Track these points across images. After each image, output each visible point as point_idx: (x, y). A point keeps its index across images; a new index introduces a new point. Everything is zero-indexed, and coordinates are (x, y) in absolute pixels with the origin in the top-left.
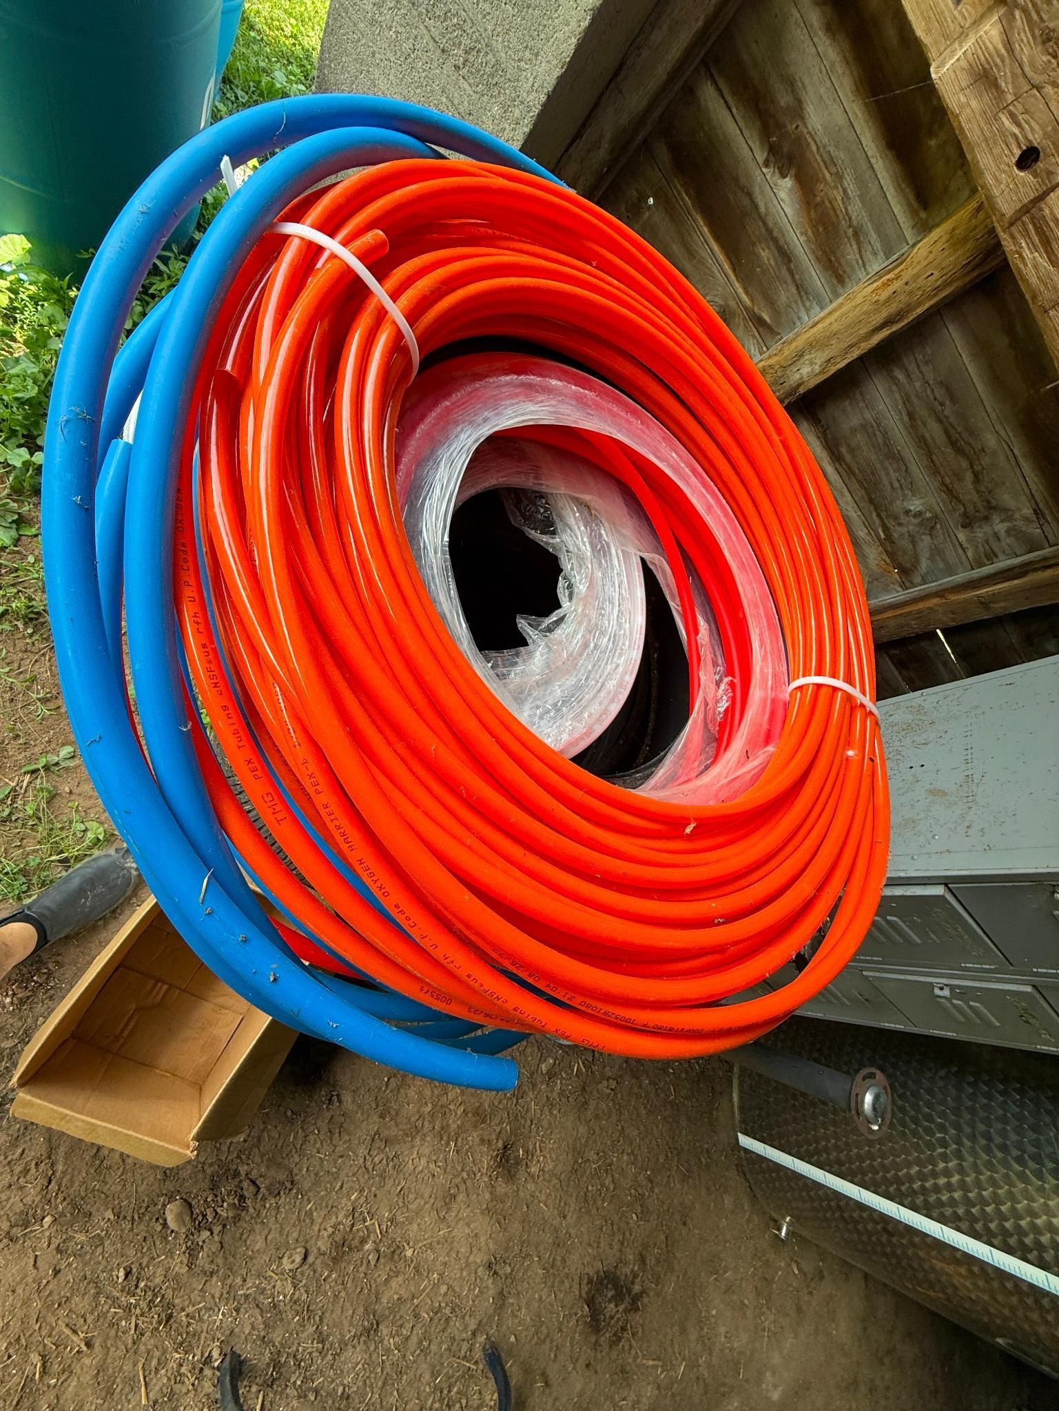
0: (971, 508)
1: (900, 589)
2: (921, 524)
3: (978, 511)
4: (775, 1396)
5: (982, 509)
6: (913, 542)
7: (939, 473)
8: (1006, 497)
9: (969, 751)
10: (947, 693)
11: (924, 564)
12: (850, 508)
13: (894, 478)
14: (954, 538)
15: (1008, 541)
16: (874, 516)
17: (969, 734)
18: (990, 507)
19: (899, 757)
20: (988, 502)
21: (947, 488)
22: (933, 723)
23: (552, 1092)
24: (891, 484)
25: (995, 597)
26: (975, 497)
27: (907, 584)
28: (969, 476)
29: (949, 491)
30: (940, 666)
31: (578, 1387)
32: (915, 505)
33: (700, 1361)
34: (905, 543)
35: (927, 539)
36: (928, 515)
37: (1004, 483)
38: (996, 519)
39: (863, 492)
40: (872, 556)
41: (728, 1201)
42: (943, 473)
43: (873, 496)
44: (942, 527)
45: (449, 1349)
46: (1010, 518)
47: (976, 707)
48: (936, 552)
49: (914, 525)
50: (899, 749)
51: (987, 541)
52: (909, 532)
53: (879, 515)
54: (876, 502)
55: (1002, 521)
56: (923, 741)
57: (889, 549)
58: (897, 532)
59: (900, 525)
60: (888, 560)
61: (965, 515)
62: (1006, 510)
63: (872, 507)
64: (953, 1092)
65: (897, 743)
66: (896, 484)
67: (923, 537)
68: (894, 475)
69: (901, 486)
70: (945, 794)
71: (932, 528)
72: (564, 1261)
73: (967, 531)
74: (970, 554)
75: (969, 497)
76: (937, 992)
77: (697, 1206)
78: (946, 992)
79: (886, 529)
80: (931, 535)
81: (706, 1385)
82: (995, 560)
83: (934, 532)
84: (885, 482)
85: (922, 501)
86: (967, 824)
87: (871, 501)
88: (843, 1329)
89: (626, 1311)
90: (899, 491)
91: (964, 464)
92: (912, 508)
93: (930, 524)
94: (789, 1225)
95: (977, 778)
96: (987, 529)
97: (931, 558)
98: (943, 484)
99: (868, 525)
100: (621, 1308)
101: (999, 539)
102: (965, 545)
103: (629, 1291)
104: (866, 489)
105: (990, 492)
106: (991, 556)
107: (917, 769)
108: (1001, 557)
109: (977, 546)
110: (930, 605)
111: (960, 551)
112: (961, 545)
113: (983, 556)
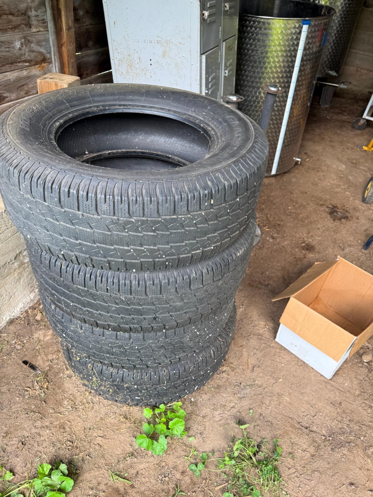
0: (24, 22)
1: (51, 65)
2: (26, 45)
3: (25, 20)
4: (344, 166)
5: (25, 18)
6: (33, 51)
7: (7, 29)
8: (22, 6)
9: (146, 41)
10: (114, 49)
11: (42, 50)
12: (13, 75)
13: (4, 49)
14: (34, 33)
15: (39, 12)
16: (18, 64)
17: (137, 41)
18: (25, 14)
19: (145, 70)
20: (22, 14)
21: (14, 28)
22: (129, 55)
23: (279, 237)
24: (7, 52)
25: (67, 24)
26: (20, 18)
27: (49, 61)
28: (10, 17)
29: (15, 27)
30: (84, 59)
31: (364, 221)
32: (18, 44)
33: (343, 188)
34: (33, 55)
35: (33, 45)
36: (23, 40)
37: (16, 4)
38: (30, 13)
39: (7, 66)
40: (35, 72)
41: (294, 180)
42: (7, 27)
43: (10, 62)
44: (29, 37)
45: (370, 260)
46: (31, 8)
47: (124, 37)
48: (39, 43)
49: (26, 48)
50: (141, 69)
51: (38, 21)
52: (28, 52)
53: (19, 62)
54: (13, 61)
55: (31, 11)
56: (138, 59)
57: (34, 63)
58: (27, 56)
59: (24, 54)
60: (38, 66)
61: (26, 25)
62: (27, 8)
63: (15, 64)
64: (247, 88)
65: (138, 71)
66: (7, 49)
67: (32, 46)
68: (3, 49)
69: (9, 47)
70: (165, 51)
71: (29, 41)
72: (332, 228)
73: (33, 27)
74: (42, 30)
75: (19, 21)
76: (227, 75)
77: (299, 189)
78: (227, 72)
79: (25, 61)
80: (31, 43)
81: (349, 186)
82: (46, 20)
83: (31, 40)
84: (5, 54)
85: (17, 41)
86: (179, 44)
87: (12, 63)
88: (319, 148)
89: (338, 209)
90: (10, 49)
91: (5, 17)
92: (19, 46)
93: (27, 41)
94: (296, 158)
95: (158, 39)
96: (33, 19)
97: (41, 46)
98: (11, 29)
99: (22, 69)
100: (338, 210)
101: (38, 16)
102: (38, 30)
103: (332, 209)
104: (6, 64)
105: (19, 11)
106: (44, 22)
107: (152, 62)
108: (45, 17)
109: (39, 26)
110: (66, 51)
111: (40, 33)
112: (38, 32)
113: (43, 25)
